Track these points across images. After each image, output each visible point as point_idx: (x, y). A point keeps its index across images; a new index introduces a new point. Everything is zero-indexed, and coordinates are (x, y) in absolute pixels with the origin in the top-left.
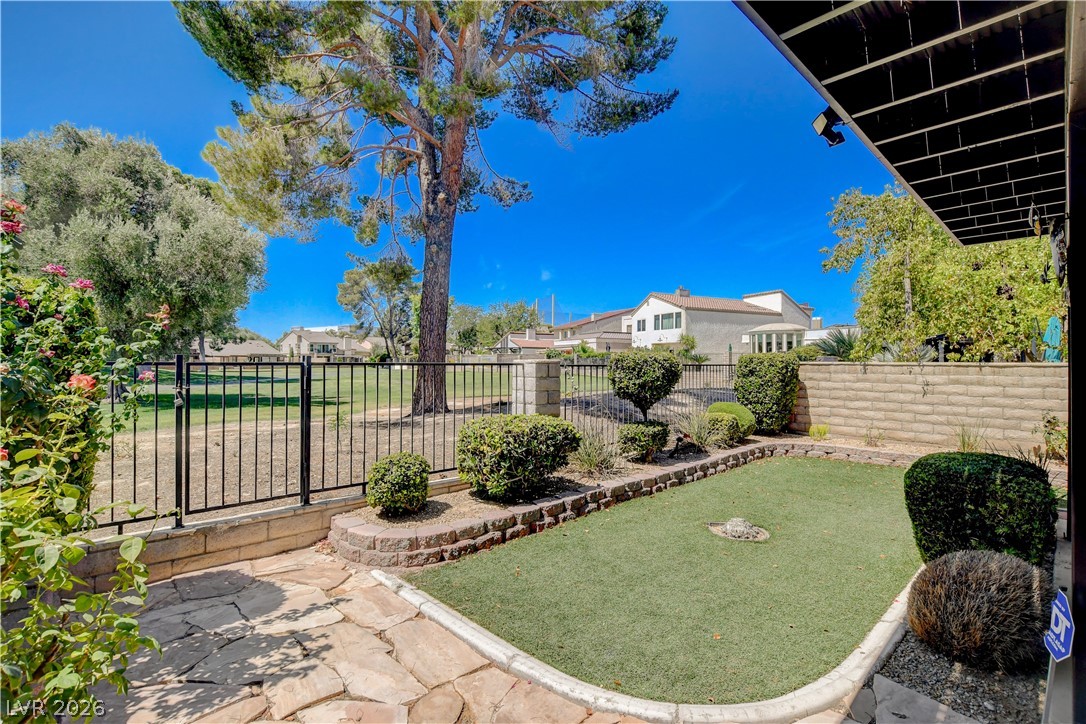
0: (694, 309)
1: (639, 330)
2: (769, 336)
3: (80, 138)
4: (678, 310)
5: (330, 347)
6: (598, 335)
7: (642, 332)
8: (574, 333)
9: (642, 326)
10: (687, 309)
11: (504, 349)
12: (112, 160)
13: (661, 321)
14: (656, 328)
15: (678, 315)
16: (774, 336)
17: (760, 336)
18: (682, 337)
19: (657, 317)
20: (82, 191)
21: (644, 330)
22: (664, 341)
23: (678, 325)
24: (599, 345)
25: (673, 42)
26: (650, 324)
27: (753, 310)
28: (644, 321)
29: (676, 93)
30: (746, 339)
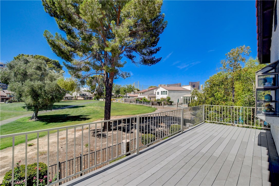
0: (170, 90)
1: (158, 94)
2: (187, 98)
3: (27, 60)
4: (167, 90)
5: (85, 95)
6: (148, 95)
7: (158, 95)
8: (143, 94)
9: (158, 93)
10: (169, 90)
11: (126, 97)
12: (35, 66)
13: (163, 93)
14: (161, 94)
15: (166, 91)
16: (188, 98)
17: (185, 98)
18: (167, 97)
19: (162, 92)
20: (28, 74)
21: (159, 94)
22: (163, 97)
23: (166, 94)
24: (148, 97)
25: (161, 48)
26: (160, 93)
27: (184, 90)
28: (159, 92)
29: (161, 58)
30: (182, 98)
